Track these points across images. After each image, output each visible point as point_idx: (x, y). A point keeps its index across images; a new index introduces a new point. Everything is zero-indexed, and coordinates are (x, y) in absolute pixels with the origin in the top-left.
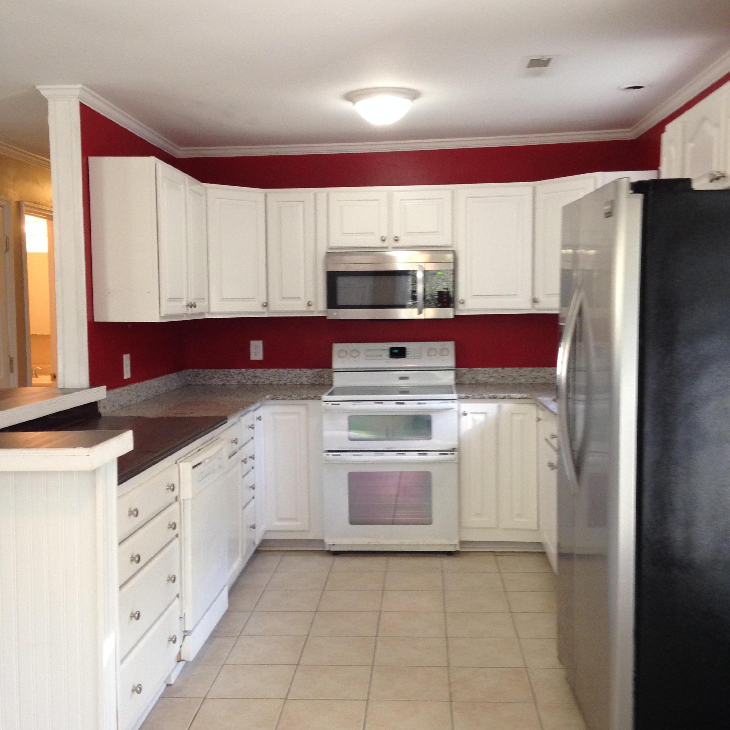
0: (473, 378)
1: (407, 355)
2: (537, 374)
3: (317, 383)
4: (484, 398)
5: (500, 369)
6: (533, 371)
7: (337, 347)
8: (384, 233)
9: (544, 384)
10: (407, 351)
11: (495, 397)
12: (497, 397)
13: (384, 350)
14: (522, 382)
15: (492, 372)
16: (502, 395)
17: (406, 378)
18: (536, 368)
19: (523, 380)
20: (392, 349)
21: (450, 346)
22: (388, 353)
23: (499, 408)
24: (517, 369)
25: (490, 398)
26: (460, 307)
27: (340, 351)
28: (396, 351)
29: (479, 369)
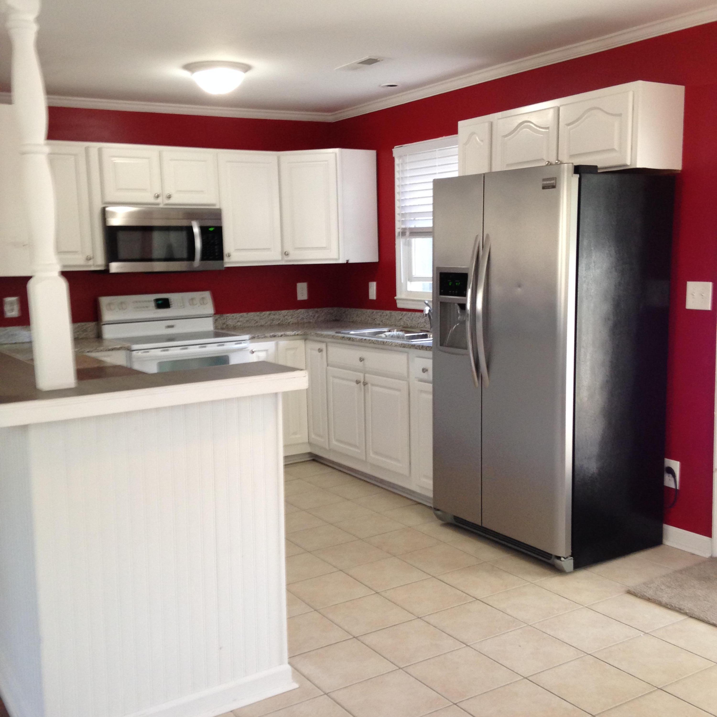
0: (224, 324)
1: (171, 306)
2: (274, 317)
3: (80, 337)
4: (265, 337)
5: (245, 314)
6: (270, 314)
7: (104, 301)
8: (158, 191)
9: (279, 325)
10: (170, 302)
11: (275, 336)
12: (276, 335)
13: (149, 301)
14: (262, 324)
15: (239, 317)
16: (280, 334)
17: (172, 327)
18: (273, 312)
19: (263, 323)
20: (157, 300)
21: (207, 295)
22: (153, 304)
23: (277, 345)
24: (258, 313)
25: (271, 337)
26: (226, 259)
27: (110, 304)
28: (160, 302)
29: (228, 315)
